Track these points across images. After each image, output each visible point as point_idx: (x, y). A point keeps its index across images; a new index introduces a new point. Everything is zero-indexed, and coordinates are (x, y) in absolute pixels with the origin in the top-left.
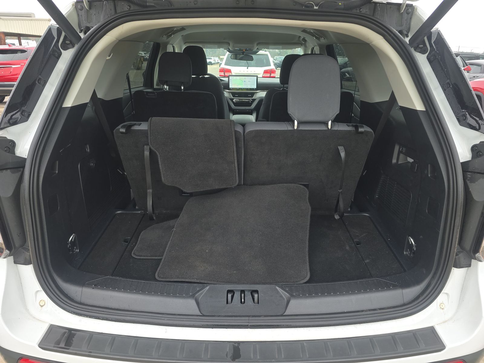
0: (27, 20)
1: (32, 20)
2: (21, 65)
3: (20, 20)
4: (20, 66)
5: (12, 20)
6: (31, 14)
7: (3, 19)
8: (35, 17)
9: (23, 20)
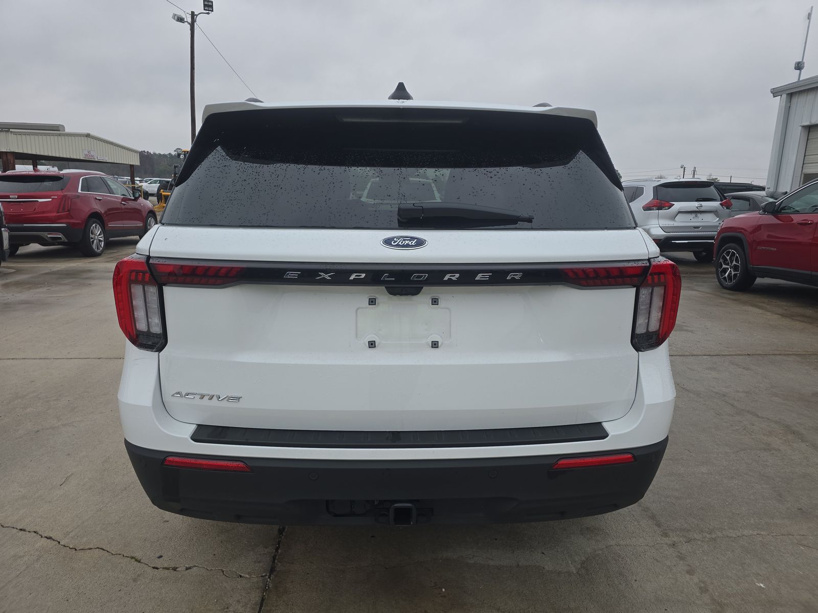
0: (53, 135)
1: (60, 135)
2: (53, 199)
3: (41, 134)
4: (50, 200)
5: (29, 134)
6: (58, 127)
7: (15, 133)
8: (64, 131)
9: (46, 135)
